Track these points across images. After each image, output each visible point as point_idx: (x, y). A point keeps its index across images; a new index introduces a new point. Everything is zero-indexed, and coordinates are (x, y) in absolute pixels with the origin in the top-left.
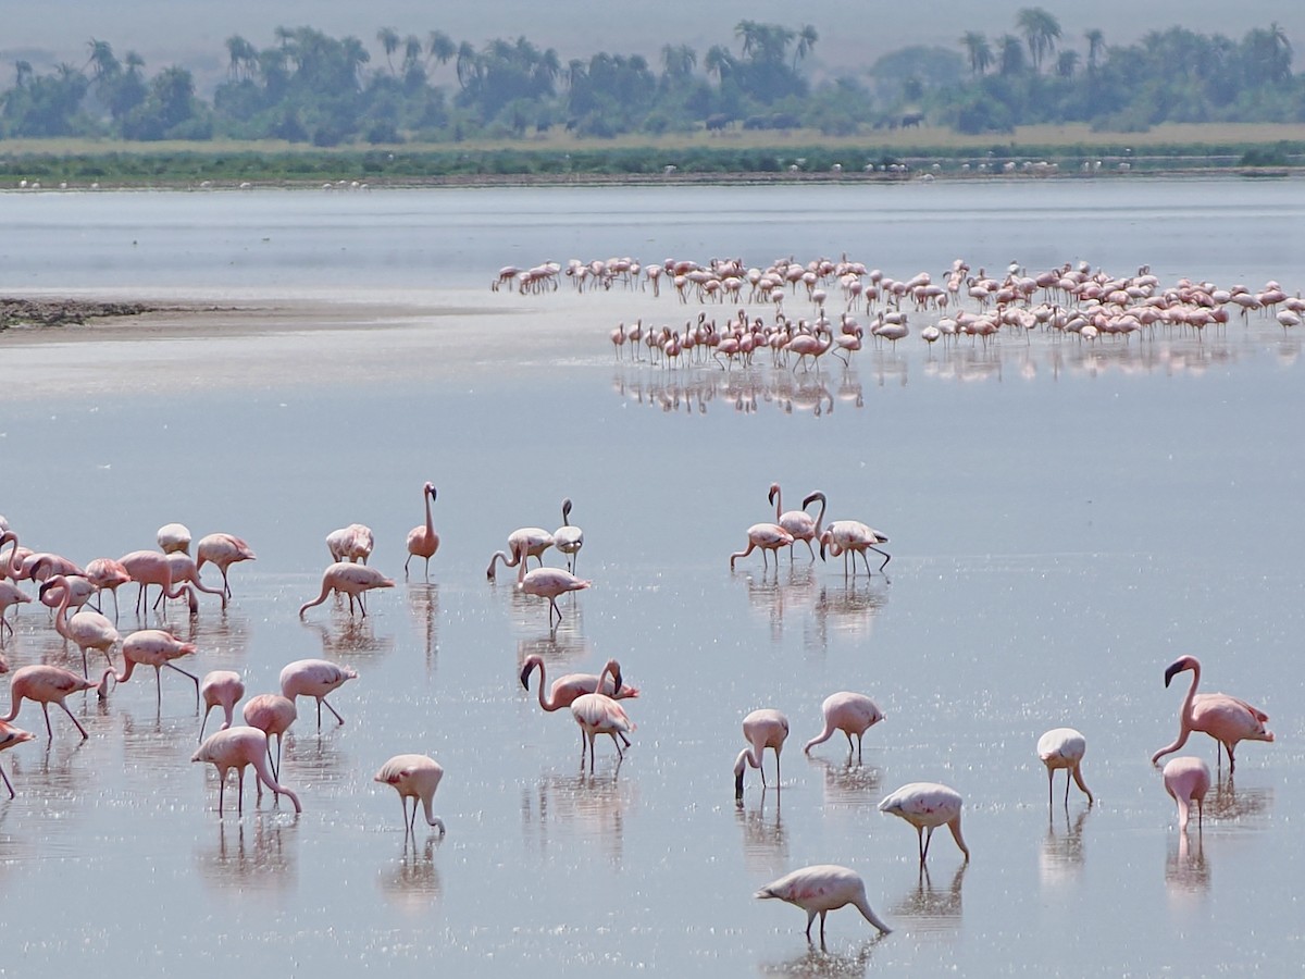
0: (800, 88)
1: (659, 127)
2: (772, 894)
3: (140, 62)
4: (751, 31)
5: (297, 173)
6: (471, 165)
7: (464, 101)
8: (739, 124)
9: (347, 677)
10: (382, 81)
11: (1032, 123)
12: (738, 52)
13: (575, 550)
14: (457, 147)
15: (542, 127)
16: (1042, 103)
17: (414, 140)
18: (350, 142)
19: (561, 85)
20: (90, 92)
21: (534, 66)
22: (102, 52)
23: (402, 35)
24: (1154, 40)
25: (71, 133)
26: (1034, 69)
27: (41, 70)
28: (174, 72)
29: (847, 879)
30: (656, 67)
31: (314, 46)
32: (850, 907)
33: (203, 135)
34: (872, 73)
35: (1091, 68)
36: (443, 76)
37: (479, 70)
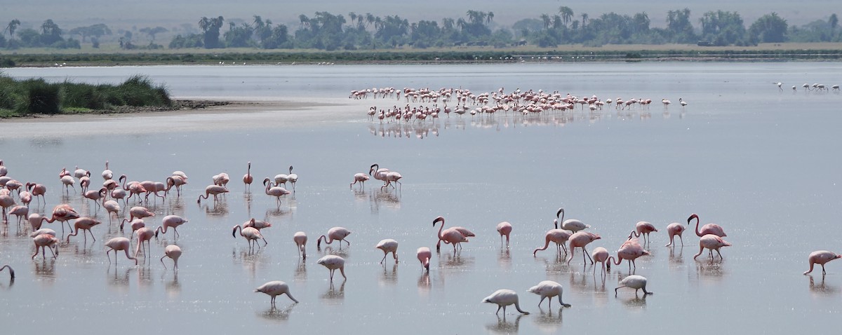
0: (488, 32)
1: (441, 45)
2: (259, 291)
3: (270, 23)
4: (472, 13)
5: (315, 59)
6: (372, 57)
7: (377, 36)
8: (465, 44)
9: (184, 222)
10: (350, 30)
11: (563, 44)
12: (468, 20)
13: (294, 182)
14: (373, 51)
15: (401, 45)
16: (568, 37)
17: (360, 49)
18: (339, 49)
19: (410, 31)
20: (254, 33)
21: (401, 25)
22: (258, 19)
23: (357, 14)
24: (605, 16)
25: (246, 46)
26: (565, 27)
27: (239, 25)
28: (281, 26)
29: (283, 286)
30: (440, 25)
31: (328, 18)
32: (284, 295)
33: (291, 47)
34: (513, 28)
35: (584, 26)
36: (371, 28)
37: (382, 26)
